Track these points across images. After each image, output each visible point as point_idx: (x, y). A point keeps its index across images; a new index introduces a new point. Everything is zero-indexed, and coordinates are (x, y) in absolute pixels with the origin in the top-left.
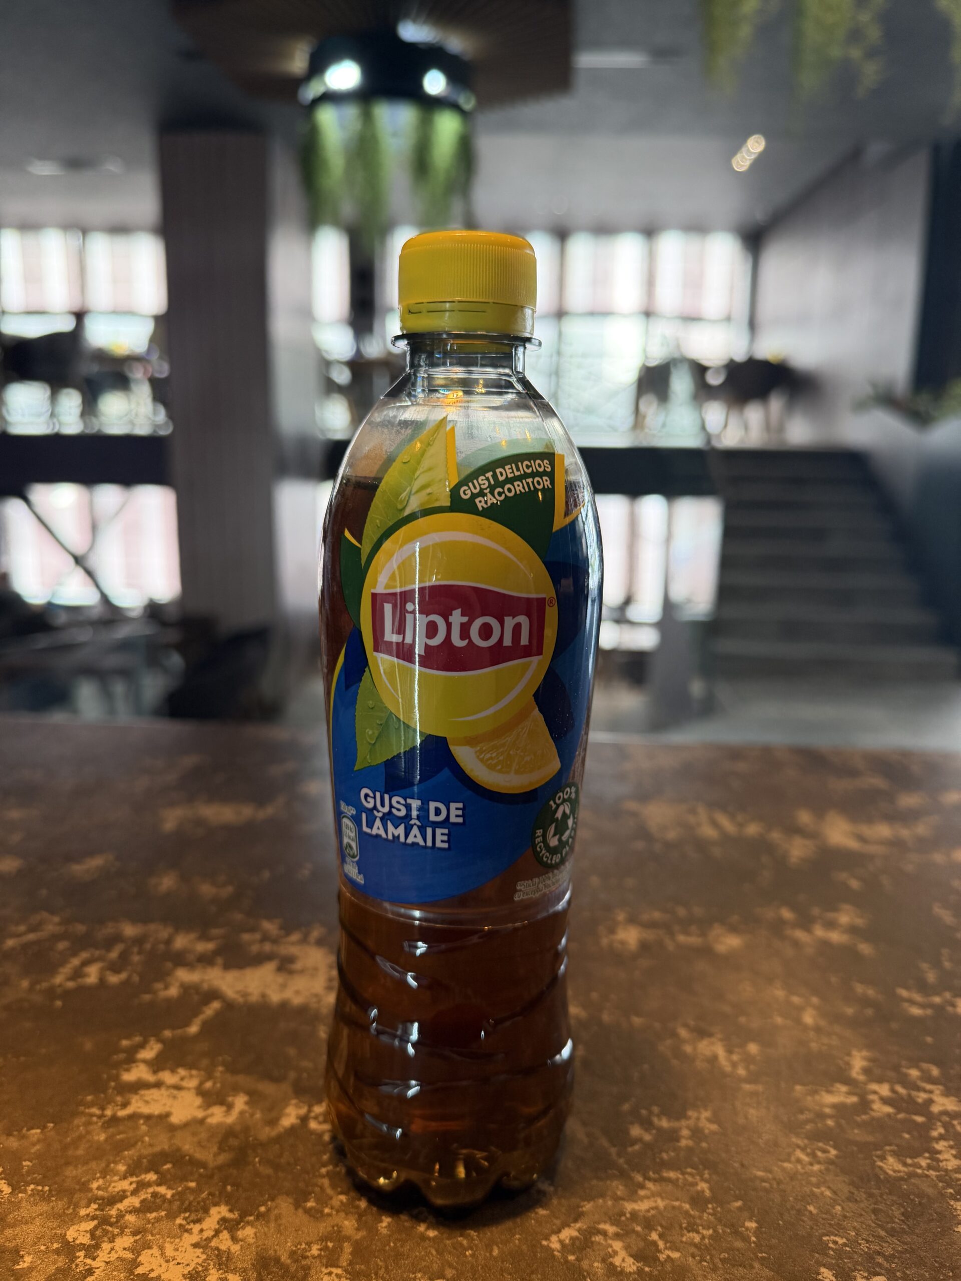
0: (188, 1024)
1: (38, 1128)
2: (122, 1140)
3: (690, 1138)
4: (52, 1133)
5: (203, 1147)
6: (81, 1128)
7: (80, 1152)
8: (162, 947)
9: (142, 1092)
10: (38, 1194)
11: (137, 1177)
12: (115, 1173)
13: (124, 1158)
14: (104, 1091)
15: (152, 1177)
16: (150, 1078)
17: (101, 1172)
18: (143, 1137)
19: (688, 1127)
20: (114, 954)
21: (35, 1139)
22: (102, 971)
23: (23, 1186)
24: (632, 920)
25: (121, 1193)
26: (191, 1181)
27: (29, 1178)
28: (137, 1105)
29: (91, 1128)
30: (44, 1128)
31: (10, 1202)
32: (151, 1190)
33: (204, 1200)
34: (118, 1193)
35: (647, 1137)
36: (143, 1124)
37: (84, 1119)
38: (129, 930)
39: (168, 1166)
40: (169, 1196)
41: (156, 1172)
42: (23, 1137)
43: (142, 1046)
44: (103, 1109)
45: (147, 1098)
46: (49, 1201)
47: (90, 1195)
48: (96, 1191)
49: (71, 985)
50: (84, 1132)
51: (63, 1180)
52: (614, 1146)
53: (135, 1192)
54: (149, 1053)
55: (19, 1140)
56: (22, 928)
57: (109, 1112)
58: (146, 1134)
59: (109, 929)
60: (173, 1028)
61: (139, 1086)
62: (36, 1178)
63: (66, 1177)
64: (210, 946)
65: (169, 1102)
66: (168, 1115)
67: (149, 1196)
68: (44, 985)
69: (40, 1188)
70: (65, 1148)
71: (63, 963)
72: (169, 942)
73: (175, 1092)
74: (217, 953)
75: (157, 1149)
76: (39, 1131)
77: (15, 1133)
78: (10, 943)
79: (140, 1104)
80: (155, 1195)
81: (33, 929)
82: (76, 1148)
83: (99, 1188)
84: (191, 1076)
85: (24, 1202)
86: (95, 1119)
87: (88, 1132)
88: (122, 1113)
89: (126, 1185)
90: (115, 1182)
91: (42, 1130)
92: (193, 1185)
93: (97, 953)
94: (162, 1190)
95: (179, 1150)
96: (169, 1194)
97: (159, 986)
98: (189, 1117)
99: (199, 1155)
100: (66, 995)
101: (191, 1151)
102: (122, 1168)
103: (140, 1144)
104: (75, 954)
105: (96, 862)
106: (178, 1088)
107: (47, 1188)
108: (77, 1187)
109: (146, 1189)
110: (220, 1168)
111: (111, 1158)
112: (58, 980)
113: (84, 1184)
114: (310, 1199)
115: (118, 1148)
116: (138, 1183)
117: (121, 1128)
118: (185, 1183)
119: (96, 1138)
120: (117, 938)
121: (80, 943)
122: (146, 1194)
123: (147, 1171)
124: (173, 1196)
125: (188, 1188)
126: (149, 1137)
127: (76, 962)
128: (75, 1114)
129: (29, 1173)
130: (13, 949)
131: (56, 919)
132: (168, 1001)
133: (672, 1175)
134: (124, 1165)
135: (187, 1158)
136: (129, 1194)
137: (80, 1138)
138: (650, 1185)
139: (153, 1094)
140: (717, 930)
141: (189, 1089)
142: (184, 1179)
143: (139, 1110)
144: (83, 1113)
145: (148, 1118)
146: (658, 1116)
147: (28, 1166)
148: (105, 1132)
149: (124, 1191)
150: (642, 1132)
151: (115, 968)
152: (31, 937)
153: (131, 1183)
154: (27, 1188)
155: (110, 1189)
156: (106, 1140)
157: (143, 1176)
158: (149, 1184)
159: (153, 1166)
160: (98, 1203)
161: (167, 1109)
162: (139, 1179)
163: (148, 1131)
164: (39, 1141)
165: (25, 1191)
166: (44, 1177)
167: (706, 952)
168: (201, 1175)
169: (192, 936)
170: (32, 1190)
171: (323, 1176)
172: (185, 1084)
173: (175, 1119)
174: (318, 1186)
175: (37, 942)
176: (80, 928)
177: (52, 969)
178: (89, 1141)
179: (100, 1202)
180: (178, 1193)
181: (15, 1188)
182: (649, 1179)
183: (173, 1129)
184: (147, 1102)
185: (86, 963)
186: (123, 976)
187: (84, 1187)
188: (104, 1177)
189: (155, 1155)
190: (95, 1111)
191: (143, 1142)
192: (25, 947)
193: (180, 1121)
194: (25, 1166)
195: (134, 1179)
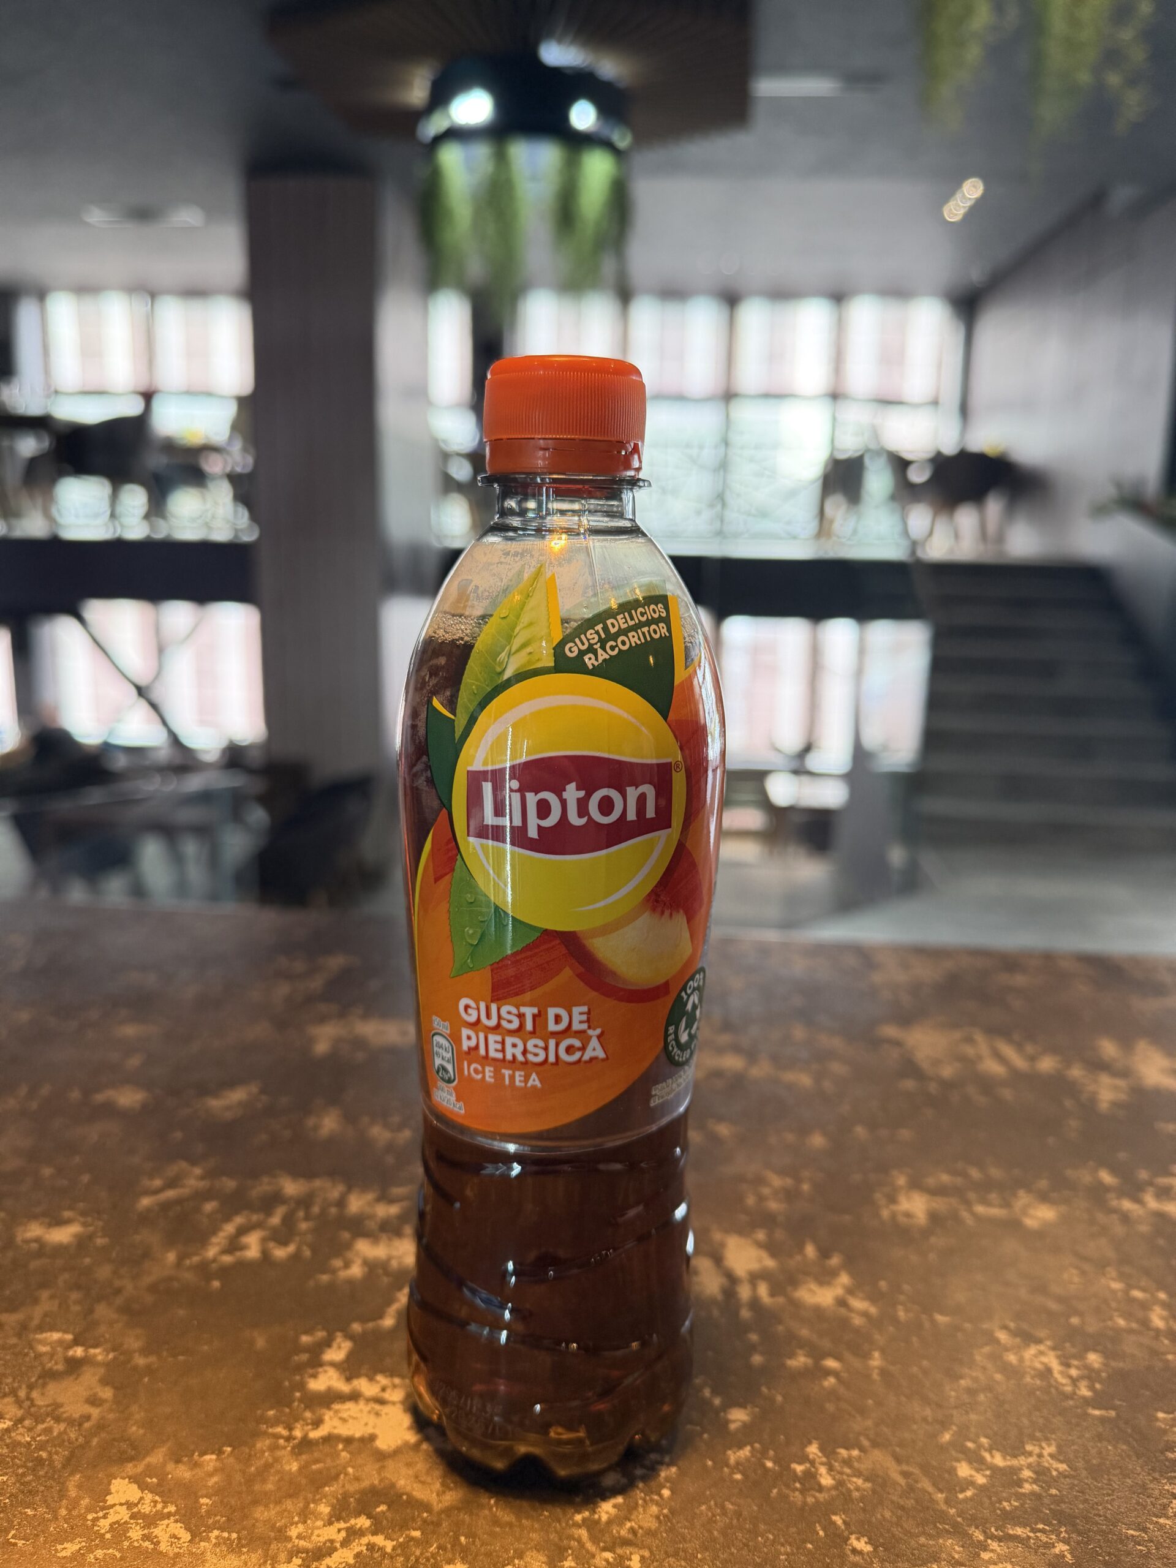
0: (381, 1316)
1: (213, 1453)
2: (320, 1472)
3: (1035, 1481)
4: (232, 1460)
5: (423, 1483)
6: (266, 1454)
7: (270, 1486)
8: (333, 1210)
9: (336, 1406)
10: (224, 1543)
11: (345, 1522)
12: (317, 1516)
13: (325, 1496)
14: (289, 1406)
15: (363, 1522)
16: (344, 1387)
17: (299, 1515)
18: (345, 1468)
19: (1029, 1466)
20: (276, 1220)
21: (210, 1468)
22: (264, 1240)
23: (204, 1531)
24: (916, 1185)
25: (328, 1544)
26: (415, 1529)
27: (211, 1521)
28: (332, 1424)
29: (279, 1453)
30: (220, 1452)
31: (191, 1554)
32: (365, 1540)
33: (433, 1555)
34: (325, 1543)
35: (981, 1480)
36: (343, 1450)
37: (267, 1442)
38: (291, 1187)
39: (383, 1508)
40: (389, 1550)
41: (369, 1517)
42: (196, 1465)
43: (328, 1343)
44: (290, 1429)
45: (345, 1415)
46: (240, 1553)
47: (289, 1546)
48: (297, 1541)
49: (227, 1259)
50: (270, 1460)
51: (254, 1525)
52: (941, 1491)
53: (345, 1543)
54: (337, 1352)
55: (192, 1469)
56: (158, 1183)
57: (298, 1433)
58: (349, 1463)
59: (263, 1187)
60: (363, 1320)
61: (331, 1398)
62: (219, 1521)
63: (257, 1520)
64: (394, 1210)
65: (372, 1419)
66: (372, 1438)
67: (364, 1548)
68: (196, 1259)
69: (226, 1535)
70: (250, 1481)
71: (214, 1231)
72: (341, 1203)
73: (377, 1407)
74: (402, 1218)
75: (366, 1484)
76: (214, 1457)
77: (185, 1459)
78: (146, 1202)
79: (336, 1422)
80: (371, 1547)
81: (171, 1184)
82: (264, 1481)
83: (299, 1537)
84: (394, 1386)
85: (209, 1553)
86: (281, 1442)
87: (277, 1460)
88: (314, 1435)
89: (333, 1533)
90: (318, 1528)
91: (218, 1455)
92: (417, 1534)
93: (255, 1218)
94: (379, 1540)
95: (393, 1485)
96: (389, 1546)
97: (337, 1263)
98: (399, 1442)
99: (420, 1493)
100: (224, 1272)
101: (408, 1488)
102: (324, 1509)
103: (342, 1476)
104: (228, 1219)
105: (237, 1095)
106: (381, 1402)
107: (234, 1536)
108: (272, 1534)
109: (359, 1539)
110: (448, 1511)
111: (310, 1496)
112: (211, 1252)
113: (280, 1530)
114: (567, 1557)
115: (318, 1482)
116: (347, 1529)
117: (316, 1455)
118: (408, 1532)
119: (287, 1468)
120: (274, 1199)
121: (233, 1204)
122: (359, 1546)
123: (358, 1515)
124: (394, 1549)
125: (412, 1539)
126: (353, 1467)
127: (229, 1228)
128: (256, 1434)
129: (209, 1514)
130: (149, 1210)
131: (198, 1171)
132: (350, 1282)
133: (1019, 1531)
134: (327, 1504)
135: (405, 1497)
136: (338, 1545)
137: (267, 1466)
138: (994, 1545)
139: (349, 1409)
140: (1023, 1198)
141: (394, 1403)
142: (404, 1526)
143: (336, 1431)
144: (265, 1433)
145: (348, 1441)
146: (990, 1450)
147: (207, 1505)
148: (297, 1460)
149: (332, 1541)
150: (973, 1473)
151: (281, 1237)
152: (171, 1194)
153: (339, 1531)
154: (210, 1534)
155: (314, 1538)
156: (300, 1469)
157: (353, 1521)
158: (361, 1533)
159: (364, 1509)
160: (301, 1558)
161: (369, 1430)
162: (348, 1525)
163: (351, 1460)
164: (216, 1471)
165: (208, 1539)
166: (229, 1520)
167: (1014, 1226)
168: (425, 1521)
169: (370, 1196)
170: (217, 1538)
171: (579, 1526)
172: (387, 1396)
173: (382, 1444)
174: (574, 1539)
175: (179, 1201)
176: (229, 1184)
177: (203, 1239)
178: (278, 1472)
179: (304, 1555)
180: (401, 1545)
181: (196, 1535)
182: (993, 1537)
183: (381, 1457)
184: (344, 1420)
185: (242, 1231)
186: (291, 1248)
187: (281, 1535)
188: (305, 1522)
189: (363, 1492)
190: (280, 1430)
191: (346, 1474)
192: (165, 1206)
193: (389, 1447)
194: (203, 1504)
195: (342, 1525)
